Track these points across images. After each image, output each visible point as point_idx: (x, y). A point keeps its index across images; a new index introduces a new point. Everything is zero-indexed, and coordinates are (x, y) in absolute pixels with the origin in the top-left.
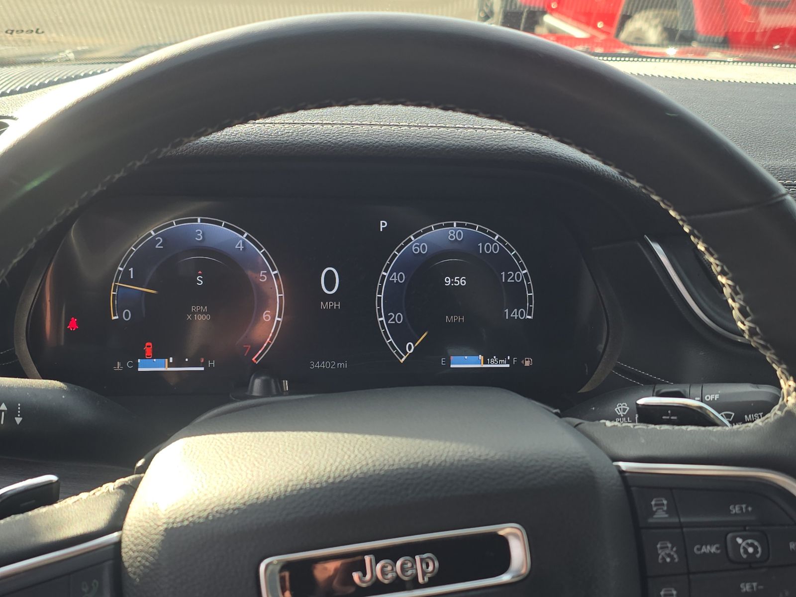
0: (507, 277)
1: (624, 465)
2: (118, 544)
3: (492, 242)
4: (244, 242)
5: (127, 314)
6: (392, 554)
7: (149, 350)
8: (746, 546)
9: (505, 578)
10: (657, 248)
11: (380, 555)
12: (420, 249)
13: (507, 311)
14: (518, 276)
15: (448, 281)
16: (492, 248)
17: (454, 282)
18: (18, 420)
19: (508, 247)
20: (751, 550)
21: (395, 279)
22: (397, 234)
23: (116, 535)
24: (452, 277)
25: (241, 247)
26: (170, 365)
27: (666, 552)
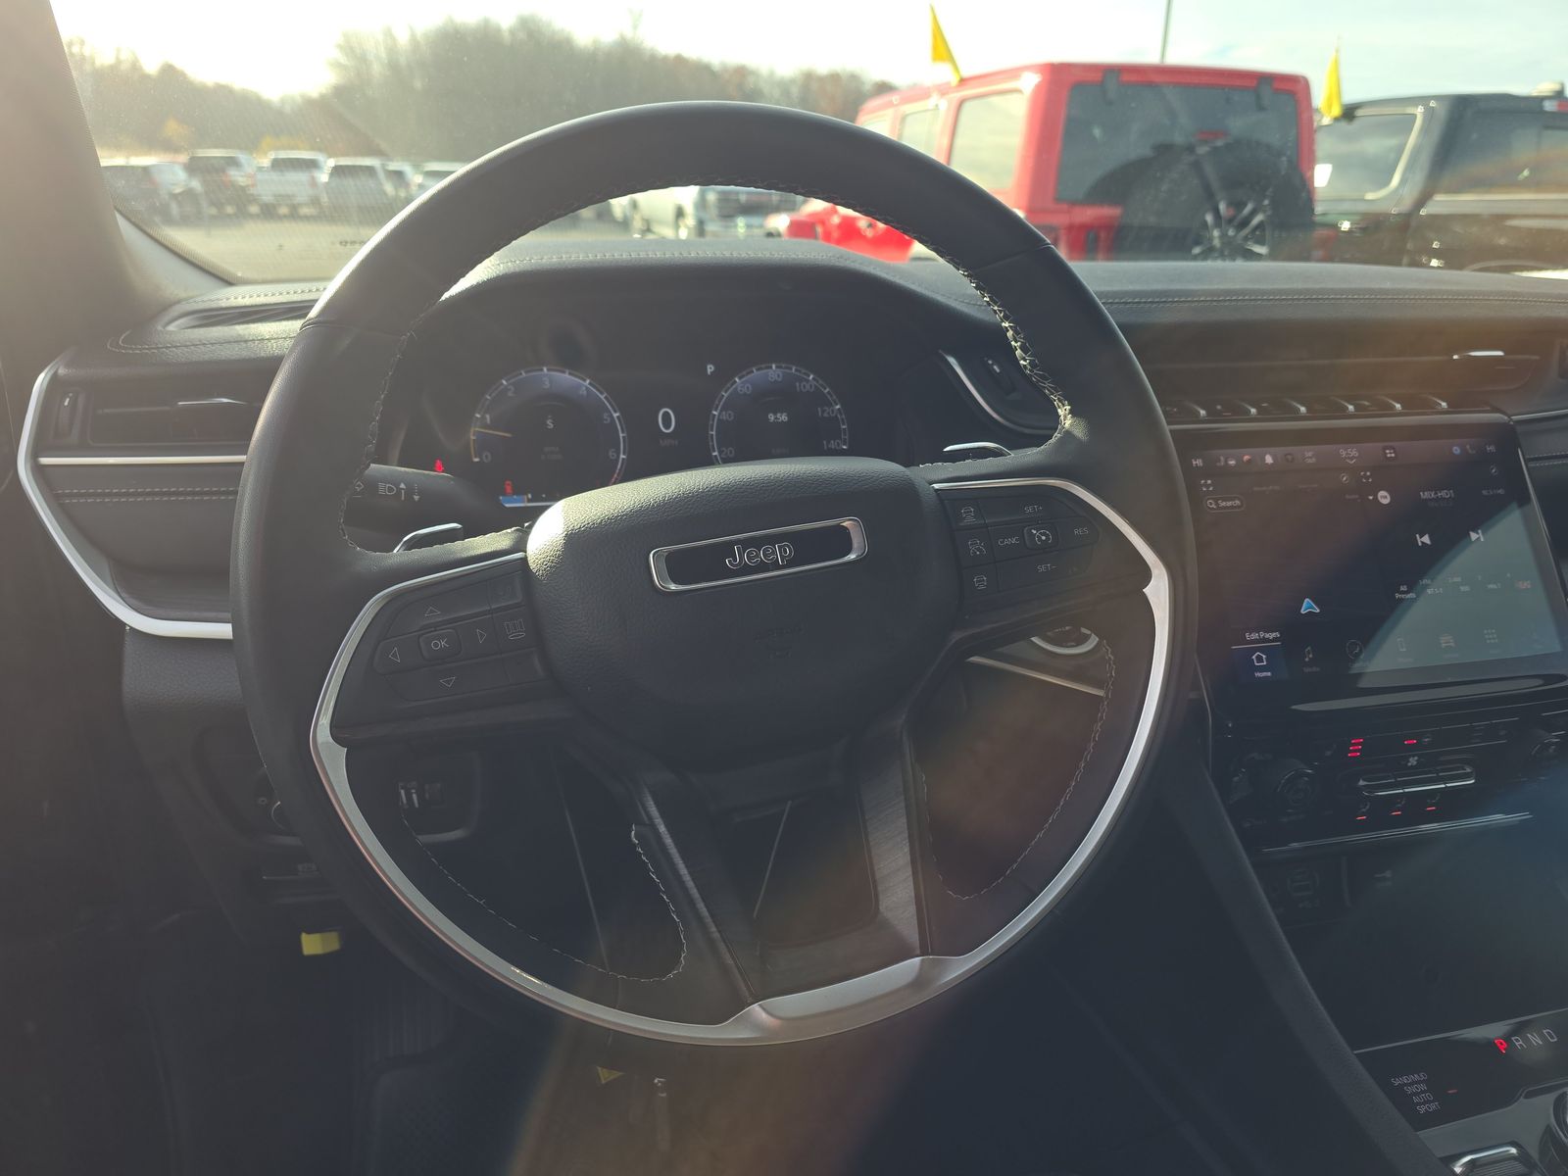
0: (823, 412)
1: (936, 486)
2: (525, 560)
3: (808, 381)
4: (587, 388)
5: (486, 456)
6: (757, 543)
7: (509, 489)
8: (1040, 535)
9: (852, 556)
10: (952, 360)
11: (746, 544)
12: (745, 390)
13: (825, 442)
14: (833, 411)
15: (771, 417)
16: (808, 387)
17: (776, 418)
18: (416, 498)
19: (822, 385)
20: (1044, 538)
21: (724, 417)
22: (724, 377)
23: (519, 555)
24: (775, 414)
25: (585, 392)
26: (529, 501)
27: (976, 547)
